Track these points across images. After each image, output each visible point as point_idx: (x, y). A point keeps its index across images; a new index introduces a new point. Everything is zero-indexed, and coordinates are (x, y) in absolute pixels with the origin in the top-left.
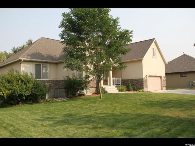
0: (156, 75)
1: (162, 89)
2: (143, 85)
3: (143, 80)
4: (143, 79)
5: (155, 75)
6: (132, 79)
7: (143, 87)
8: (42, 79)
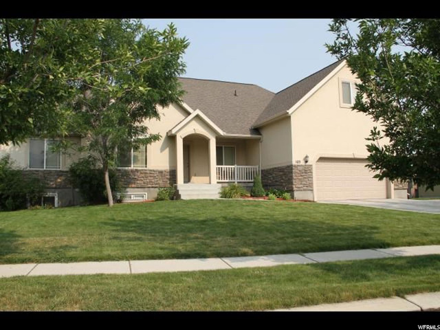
0: (357, 157)
1: (388, 197)
2: (292, 184)
3: (292, 169)
4: (292, 165)
5: (352, 157)
6: (275, 168)
7: (292, 188)
8: (45, 169)
